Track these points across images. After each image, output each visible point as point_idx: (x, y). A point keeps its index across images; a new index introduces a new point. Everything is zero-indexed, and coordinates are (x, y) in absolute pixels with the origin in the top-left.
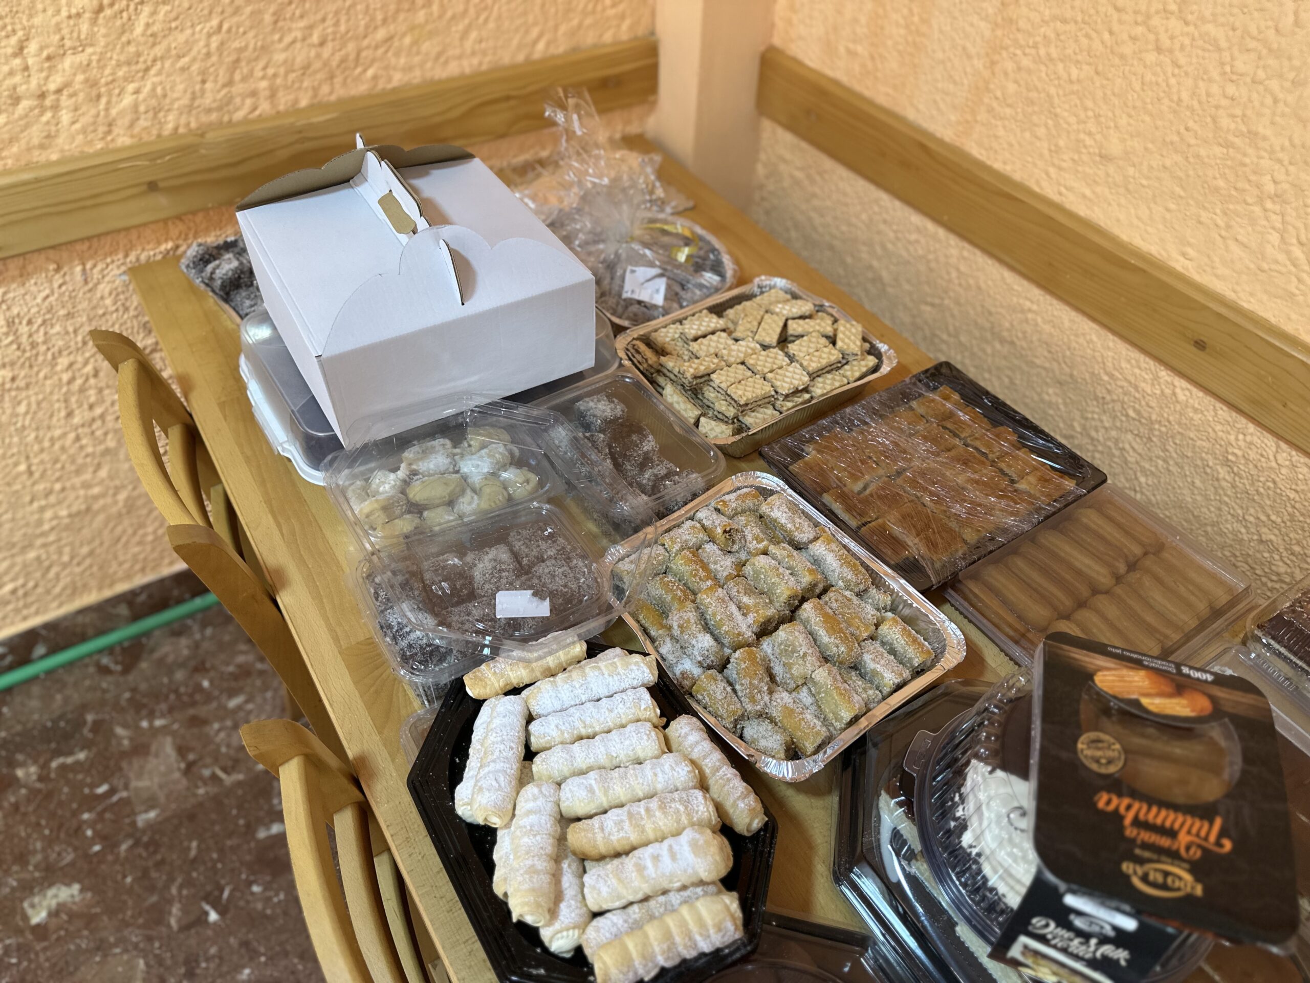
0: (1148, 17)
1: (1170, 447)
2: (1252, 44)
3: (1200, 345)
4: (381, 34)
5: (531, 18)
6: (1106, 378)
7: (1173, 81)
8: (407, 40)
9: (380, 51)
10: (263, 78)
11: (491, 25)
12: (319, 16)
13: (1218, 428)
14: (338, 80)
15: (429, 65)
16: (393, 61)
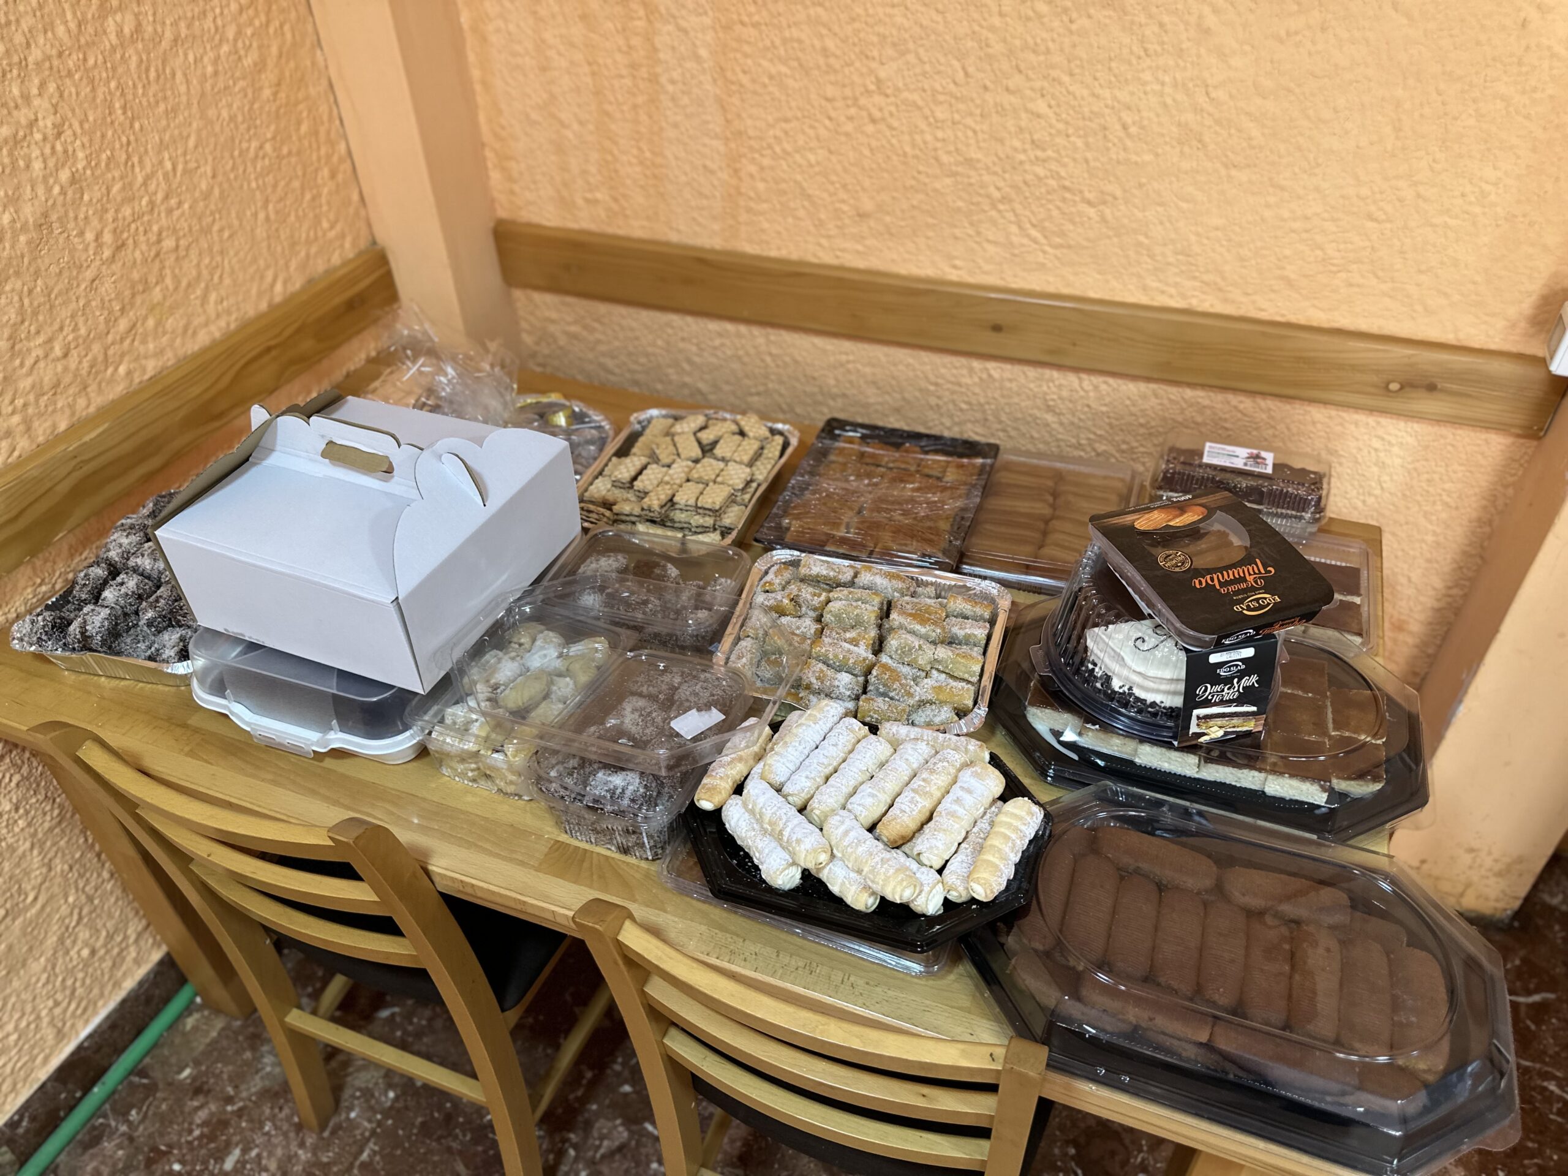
3: (997, 328)
4: (123, 325)
5: (262, 263)
8: (151, 323)
9: (128, 342)
10: (13, 413)
11: (227, 281)
12: (56, 326)
14: (92, 388)
15: (178, 341)
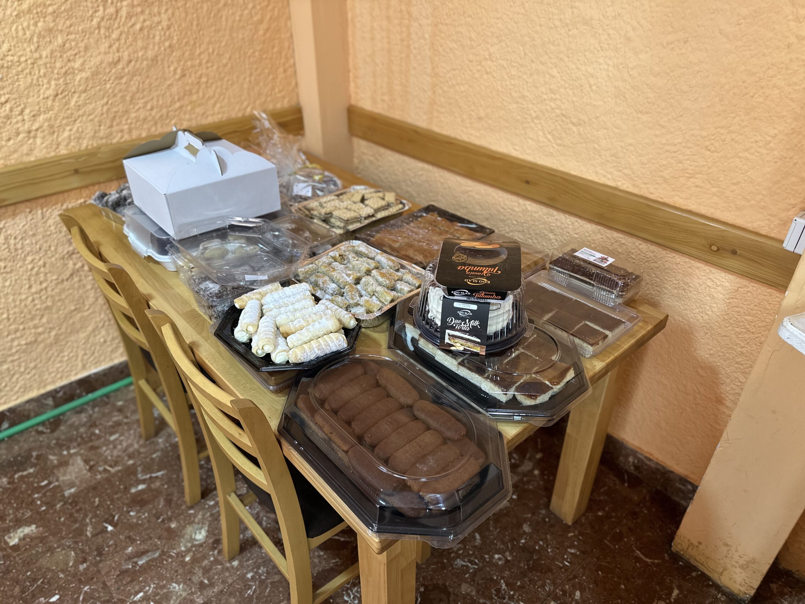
0: (480, 62)
1: (531, 232)
2: (514, 64)
3: (527, 182)
4: (177, 105)
5: (243, 98)
6: (502, 210)
7: (494, 83)
8: (189, 108)
9: (177, 112)
10: (126, 124)
11: (226, 101)
12: (150, 97)
13: (545, 217)
14: (159, 125)
15: (199, 118)
16: (183, 117)
